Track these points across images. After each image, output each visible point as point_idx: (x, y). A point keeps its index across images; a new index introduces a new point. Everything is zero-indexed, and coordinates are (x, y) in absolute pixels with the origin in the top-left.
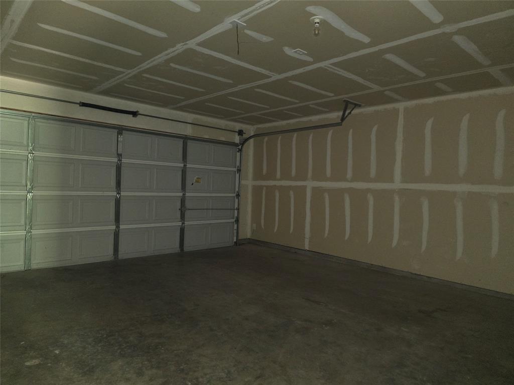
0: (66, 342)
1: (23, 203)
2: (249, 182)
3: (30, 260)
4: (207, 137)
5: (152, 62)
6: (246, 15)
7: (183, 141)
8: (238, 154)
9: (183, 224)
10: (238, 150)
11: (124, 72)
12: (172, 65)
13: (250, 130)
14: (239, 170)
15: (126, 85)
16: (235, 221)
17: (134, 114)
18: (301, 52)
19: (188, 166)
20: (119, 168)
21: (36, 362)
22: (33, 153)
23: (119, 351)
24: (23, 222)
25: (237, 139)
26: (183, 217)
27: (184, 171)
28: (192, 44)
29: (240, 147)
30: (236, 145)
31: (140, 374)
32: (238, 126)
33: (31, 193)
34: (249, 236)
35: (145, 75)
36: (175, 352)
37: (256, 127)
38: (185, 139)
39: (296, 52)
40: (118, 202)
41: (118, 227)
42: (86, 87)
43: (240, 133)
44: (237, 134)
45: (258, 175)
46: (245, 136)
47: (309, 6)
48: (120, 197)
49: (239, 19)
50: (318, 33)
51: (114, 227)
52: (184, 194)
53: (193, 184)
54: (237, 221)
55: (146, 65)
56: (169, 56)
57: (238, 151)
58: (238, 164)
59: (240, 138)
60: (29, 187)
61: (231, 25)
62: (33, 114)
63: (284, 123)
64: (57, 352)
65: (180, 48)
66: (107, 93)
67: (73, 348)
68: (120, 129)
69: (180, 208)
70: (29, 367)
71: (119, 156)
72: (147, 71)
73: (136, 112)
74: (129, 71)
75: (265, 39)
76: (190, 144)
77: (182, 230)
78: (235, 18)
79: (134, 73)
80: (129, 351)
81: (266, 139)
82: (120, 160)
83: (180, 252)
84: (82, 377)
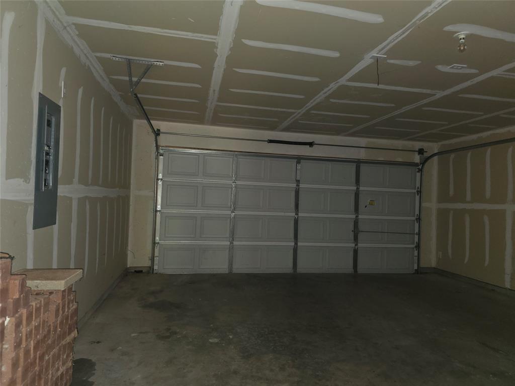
0: (239, 330)
1: (229, 220)
2: (432, 205)
3: (232, 265)
4: (383, 159)
5: (314, 101)
6: (383, 49)
7: (356, 165)
8: (418, 175)
9: (356, 245)
10: (417, 170)
11: (295, 113)
12: (332, 100)
13: (433, 147)
14: (419, 192)
15: (300, 121)
16: (416, 247)
17: (311, 144)
18: (459, 66)
19: (361, 188)
20: (297, 193)
21: (216, 340)
22: (235, 183)
23: (272, 347)
24: (228, 235)
25: (417, 158)
26: (356, 239)
27: (357, 195)
28: (343, 81)
29: (420, 167)
30: (416, 165)
31: (282, 369)
32: (418, 145)
33: (234, 212)
34: (433, 264)
35: (312, 112)
36: (317, 360)
37: (440, 143)
38: (358, 163)
39: (452, 68)
40: (296, 222)
41: (296, 244)
42: (272, 127)
43: (421, 152)
44: (416, 154)
45: (443, 197)
46: (426, 155)
47: (445, 26)
48: (298, 218)
49: (377, 54)
50: (464, 48)
51: (293, 244)
52: (357, 216)
53: (366, 207)
54: (418, 247)
55: (310, 104)
56: (327, 94)
57: (418, 172)
58: (418, 185)
59: (420, 157)
60: (232, 208)
61: (372, 60)
62: (236, 153)
63: (474, 137)
64: (231, 337)
65: (333, 86)
66: (287, 129)
67: (242, 337)
68: (299, 159)
69: (353, 230)
70: (211, 343)
71: (298, 182)
72: (313, 108)
73: (312, 143)
74: (300, 111)
75: (411, 63)
76: (364, 168)
77: (356, 252)
78: (374, 53)
79: (304, 111)
80: (281, 349)
81: (453, 156)
82: (298, 185)
83: (353, 272)
84: (242, 359)
